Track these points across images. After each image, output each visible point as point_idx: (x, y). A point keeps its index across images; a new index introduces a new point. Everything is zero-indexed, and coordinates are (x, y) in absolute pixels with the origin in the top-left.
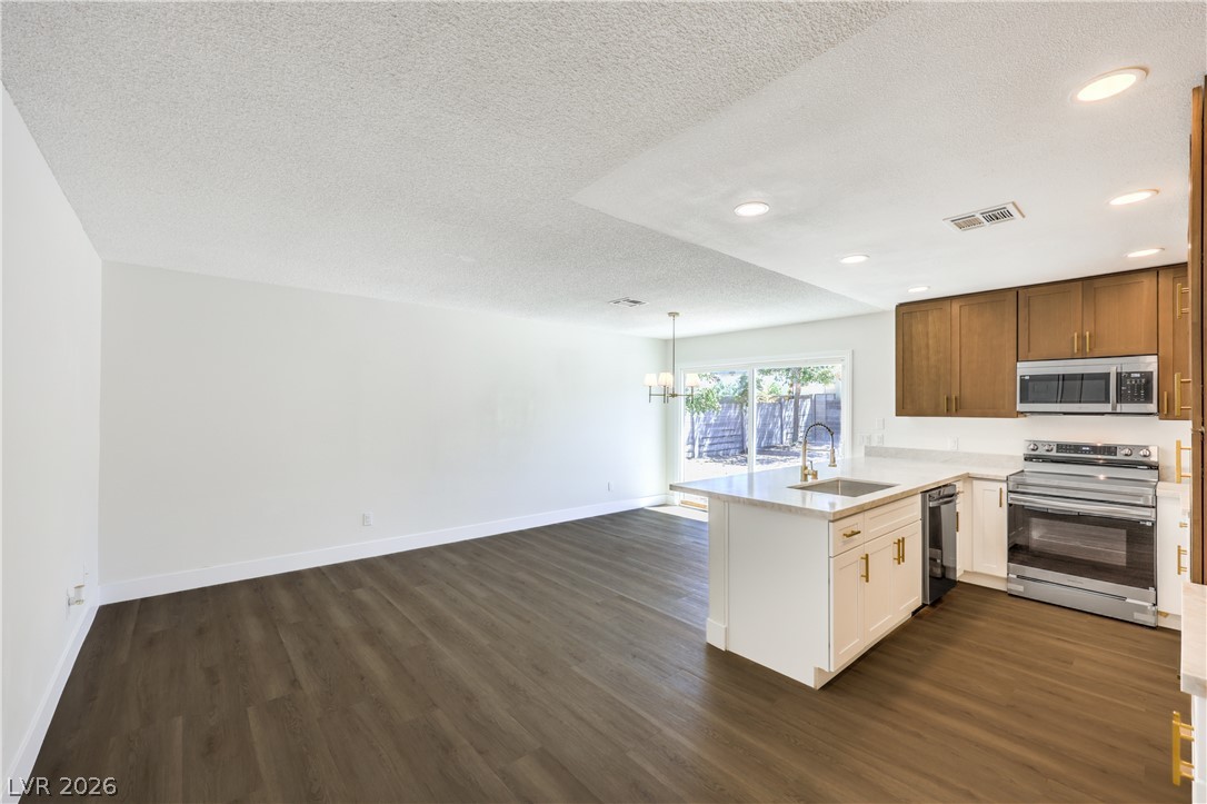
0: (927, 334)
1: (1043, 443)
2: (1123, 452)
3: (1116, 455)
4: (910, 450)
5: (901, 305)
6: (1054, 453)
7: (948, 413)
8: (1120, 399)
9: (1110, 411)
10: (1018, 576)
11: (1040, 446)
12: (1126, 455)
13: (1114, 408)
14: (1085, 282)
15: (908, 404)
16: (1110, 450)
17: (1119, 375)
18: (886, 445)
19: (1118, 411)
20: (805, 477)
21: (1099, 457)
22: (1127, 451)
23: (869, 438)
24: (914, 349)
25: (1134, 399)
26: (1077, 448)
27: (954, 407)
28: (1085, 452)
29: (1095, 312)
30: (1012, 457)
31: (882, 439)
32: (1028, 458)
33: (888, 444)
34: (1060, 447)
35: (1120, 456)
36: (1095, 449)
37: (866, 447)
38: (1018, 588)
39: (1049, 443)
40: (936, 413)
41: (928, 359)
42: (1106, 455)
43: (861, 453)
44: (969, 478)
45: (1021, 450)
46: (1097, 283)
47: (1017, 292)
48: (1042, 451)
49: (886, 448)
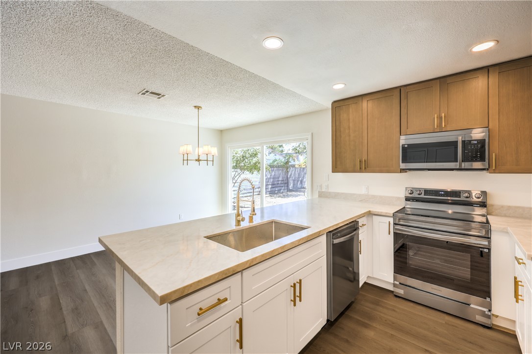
0: (349, 120)
1: (417, 189)
2: (464, 195)
3: (460, 197)
4: (342, 193)
5: (335, 102)
6: (422, 196)
7: (361, 170)
8: (465, 159)
9: (458, 167)
10: (400, 283)
11: (414, 191)
12: (467, 197)
13: (460, 165)
14: (442, 80)
15: (338, 166)
16: (456, 193)
17: (463, 142)
18: (330, 191)
19: (463, 167)
20: (238, 223)
21: (449, 198)
22: (467, 195)
23: (321, 186)
24: (342, 129)
25: (474, 159)
26: (436, 192)
27: (364, 167)
28: (442, 195)
29: (448, 100)
30: (398, 198)
31: (328, 186)
32: (407, 199)
33: (331, 190)
34: (427, 192)
35: (462, 198)
36: (447, 193)
37: (319, 192)
38: (400, 292)
39: (419, 189)
40: (354, 171)
41: (349, 136)
42: (454, 197)
43: (316, 196)
44: (370, 214)
45: (403, 194)
46: (449, 80)
47: (400, 88)
48: (415, 195)
49: (330, 193)
